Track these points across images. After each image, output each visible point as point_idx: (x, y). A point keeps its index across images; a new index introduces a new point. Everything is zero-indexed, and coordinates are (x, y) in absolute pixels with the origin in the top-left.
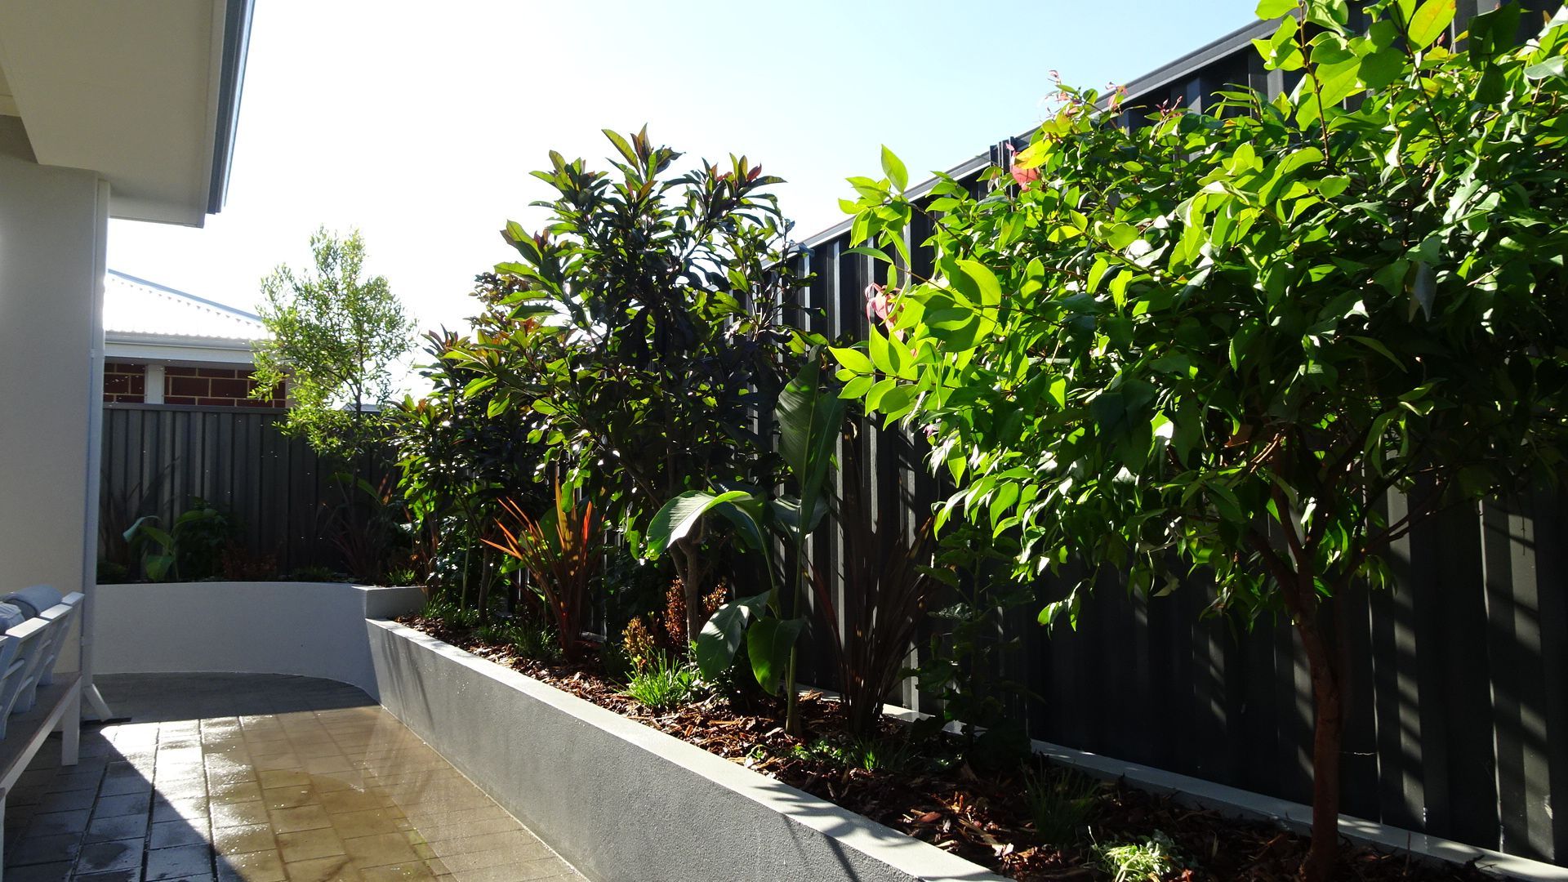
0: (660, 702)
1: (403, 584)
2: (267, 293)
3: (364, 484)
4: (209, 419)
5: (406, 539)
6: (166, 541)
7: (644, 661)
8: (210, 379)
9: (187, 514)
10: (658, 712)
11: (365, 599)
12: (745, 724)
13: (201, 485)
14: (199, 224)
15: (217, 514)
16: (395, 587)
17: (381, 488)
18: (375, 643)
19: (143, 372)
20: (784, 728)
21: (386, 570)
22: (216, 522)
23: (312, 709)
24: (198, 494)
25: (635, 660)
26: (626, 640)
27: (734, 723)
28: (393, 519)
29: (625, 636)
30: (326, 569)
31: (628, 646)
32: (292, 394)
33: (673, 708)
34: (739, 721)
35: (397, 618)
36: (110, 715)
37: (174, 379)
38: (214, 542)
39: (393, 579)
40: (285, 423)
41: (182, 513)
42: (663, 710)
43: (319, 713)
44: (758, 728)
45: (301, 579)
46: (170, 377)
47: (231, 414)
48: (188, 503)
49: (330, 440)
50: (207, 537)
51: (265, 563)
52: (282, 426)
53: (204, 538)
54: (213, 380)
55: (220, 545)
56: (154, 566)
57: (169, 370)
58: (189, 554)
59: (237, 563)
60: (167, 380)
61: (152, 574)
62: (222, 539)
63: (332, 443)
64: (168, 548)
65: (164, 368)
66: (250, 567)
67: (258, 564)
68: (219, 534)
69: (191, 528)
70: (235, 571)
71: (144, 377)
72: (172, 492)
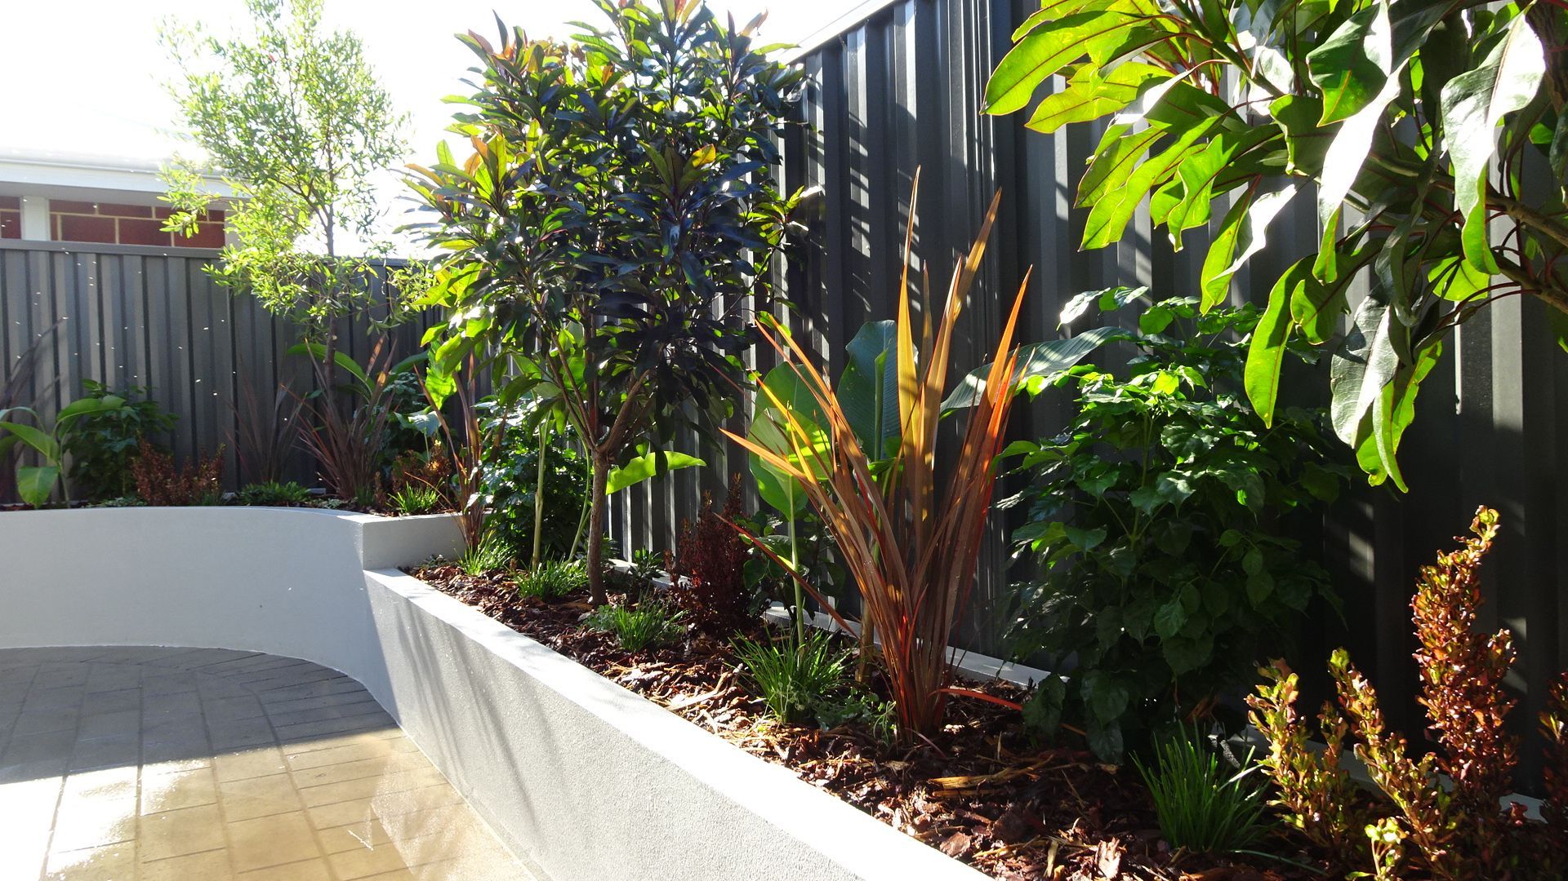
1: (421, 511)
3: (343, 360)
4: (106, 262)
5: (415, 440)
6: (45, 443)
9: (79, 404)
11: (360, 535)
13: (103, 366)
15: (123, 405)
16: (406, 516)
17: (373, 360)
18: (384, 619)
19: (18, 206)
21: (388, 487)
22: (123, 415)
23: (278, 742)
24: (96, 376)
28: (392, 409)
30: (294, 484)
32: (233, 226)
35: (418, 572)
37: (63, 218)
38: (119, 446)
39: (402, 503)
40: (221, 267)
41: (73, 399)
43: (293, 755)
45: (257, 500)
46: (59, 214)
47: (140, 258)
48: (82, 387)
49: (287, 288)
50: (109, 438)
51: (200, 477)
52: (217, 271)
53: (105, 440)
54: (120, 220)
55: (130, 450)
56: (30, 483)
57: (55, 205)
58: (84, 464)
59: (157, 478)
60: (53, 219)
61: (28, 495)
62: (133, 441)
63: (286, 293)
64: (51, 456)
65: (47, 203)
66: (176, 481)
67: (189, 480)
68: (129, 434)
69: (86, 423)
70: (153, 489)
71: (19, 214)
72: (57, 372)
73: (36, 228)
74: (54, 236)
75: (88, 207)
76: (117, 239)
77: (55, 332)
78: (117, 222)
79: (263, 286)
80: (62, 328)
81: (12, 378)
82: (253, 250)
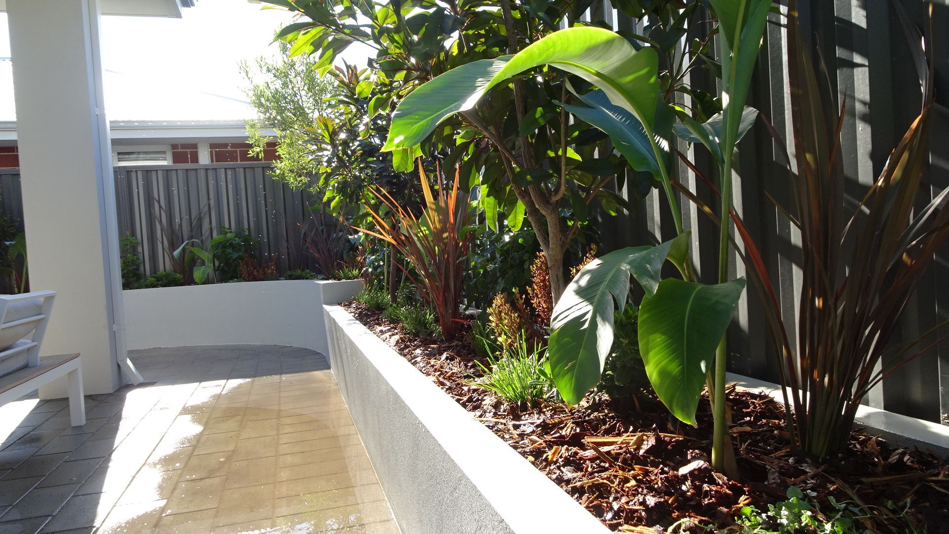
0: (522, 397)
1: (350, 278)
2: (244, 74)
4: (229, 172)
5: (355, 246)
6: (205, 256)
7: (510, 341)
8: (238, 150)
9: (220, 237)
10: (516, 412)
11: (322, 287)
12: (639, 443)
13: (230, 221)
14: (178, 15)
15: (237, 237)
16: (344, 280)
19: (197, 148)
20: (709, 460)
21: (337, 269)
22: (237, 242)
24: (227, 226)
25: (500, 339)
26: (491, 318)
27: (619, 440)
28: (347, 233)
29: (490, 314)
30: (308, 271)
31: (494, 324)
33: (537, 405)
34: (629, 438)
35: (342, 304)
36: (141, 379)
37: (216, 151)
38: (235, 255)
39: (342, 275)
40: (275, 171)
41: (217, 235)
42: (524, 408)
43: (285, 377)
44: (659, 452)
45: (291, 278)
46: (214, 150)
47: (243, 169)
48: (222, 230)
49: (300, 179)
50: (231, 252)
51: (268, 268)
52: (273, 174)
53: (229, 253)
54: (240, 151)
55: (241, 258)
56: (198, 274)
57: (212, 146)
58: (222, 265)
59: (250, 270)
60: (211, 152)
61: (197, 279)
62: (241, 254)
63: (301, 181)
64: (208, 261)
65: (209, 145)
66: (258, 271)
67: (264, 270)
68: (239, 250)
69: (223, 246)
70: (249, 275)
71: (197, 151)
72: (211, 223)
73: (204, 158)
74: (212, 161)
75: (226, 145)
76: (239, 160)
77: (209, 204)
78: (238, 151)
79: (291, 179)
80: (212, 202)
81: (193, 225)
82: (287, 162)
